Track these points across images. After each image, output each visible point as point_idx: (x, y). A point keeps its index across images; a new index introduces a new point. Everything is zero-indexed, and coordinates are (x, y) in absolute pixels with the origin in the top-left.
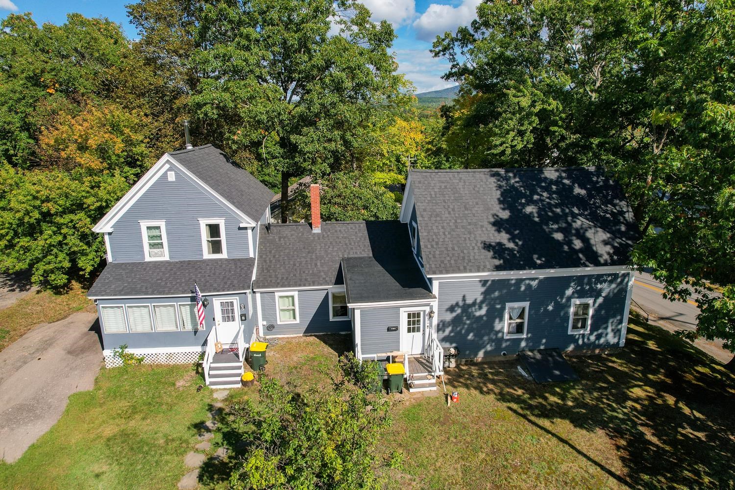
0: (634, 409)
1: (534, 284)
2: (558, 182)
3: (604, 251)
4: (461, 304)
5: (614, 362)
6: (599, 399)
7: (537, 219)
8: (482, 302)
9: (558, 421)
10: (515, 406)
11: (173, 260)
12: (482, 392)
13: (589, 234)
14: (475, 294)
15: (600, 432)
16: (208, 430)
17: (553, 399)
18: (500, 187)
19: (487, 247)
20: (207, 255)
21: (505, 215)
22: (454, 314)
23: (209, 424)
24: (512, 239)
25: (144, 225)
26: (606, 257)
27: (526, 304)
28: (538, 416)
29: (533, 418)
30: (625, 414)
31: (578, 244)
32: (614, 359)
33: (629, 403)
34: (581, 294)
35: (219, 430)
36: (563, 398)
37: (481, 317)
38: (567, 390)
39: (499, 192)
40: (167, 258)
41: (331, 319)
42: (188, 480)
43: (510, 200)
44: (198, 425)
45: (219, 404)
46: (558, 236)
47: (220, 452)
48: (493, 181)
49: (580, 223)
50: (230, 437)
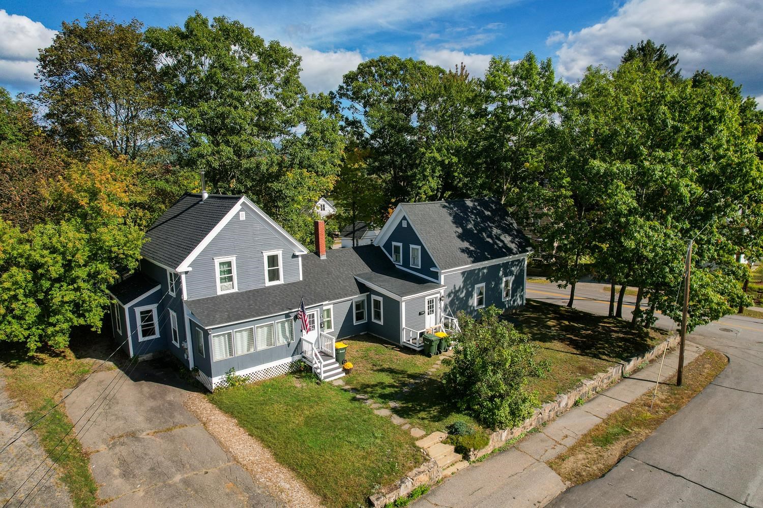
0: (556, 330)
1: (485, 271)
2: (475, 208)
3: (513, 246)
4: (453, 291)
6: (539, 330)
7: (475, 232)
8: (463, 287)
9: (535, 342)
11: (242, 291)
13: (502, 237)
14: (459, 282)
15: (555, 342)
16: (366, 399)
18: (450, 214)
20: (268, 284)
21: (460, 230)
22: (450, 299)
23: (358, 396)
24: (471, 245)
25: (217, 261)
26: (516, 249)
27: (483, 284)
33: (553, 329)
34: (506, 275)
35: (372, 397)
37: (463, 298)
39: (451, 218)
40: (236, 290)
41: (355, 324)
42: (397, 420)
43: (458, 221)
44: (354, 399)
45: (347, 387)
46: (489, 240)
47: (392, 404)
48: (445, 210)
49: (495, 231)
50: (386, 397)
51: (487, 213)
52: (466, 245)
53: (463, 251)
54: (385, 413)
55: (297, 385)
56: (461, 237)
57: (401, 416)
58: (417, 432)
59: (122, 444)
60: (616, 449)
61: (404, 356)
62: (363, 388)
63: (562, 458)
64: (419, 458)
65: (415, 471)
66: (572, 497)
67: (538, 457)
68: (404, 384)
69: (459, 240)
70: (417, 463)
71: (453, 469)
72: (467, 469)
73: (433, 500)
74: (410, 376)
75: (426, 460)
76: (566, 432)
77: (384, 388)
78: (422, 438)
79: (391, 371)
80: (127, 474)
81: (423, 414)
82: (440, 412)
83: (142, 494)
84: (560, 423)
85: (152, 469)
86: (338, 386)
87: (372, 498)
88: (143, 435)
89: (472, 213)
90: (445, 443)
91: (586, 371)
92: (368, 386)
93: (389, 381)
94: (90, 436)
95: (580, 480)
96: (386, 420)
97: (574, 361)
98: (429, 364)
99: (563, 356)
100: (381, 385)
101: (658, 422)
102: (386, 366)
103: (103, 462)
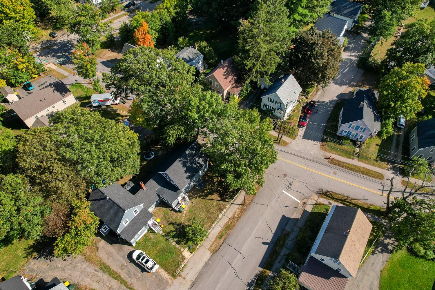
0: (216, 185)
5: (208, 174)
6: (211, 186)
7: (190, 165)
9: (209, 196)
10: (202, 197)
12: (195, 198)
15: (215, 194)
17: (206, 191)
20: (136, 215)
21: (185, 169)
23: (167, 238)
25: (123, 222)
27: (194, 178)
28: (206, 197)
29: (205, 198)
30: (216, 187)
32: (208, 173)
33: (215, 184)
35: (170, 238)
36: (207, 190)
37: (188, 187)
38: (206, 188)
39: (182, 165)
40: (129, 222)
42: (177, 246)
43: (184, 165)
44: (167, 240)
45: (164, 234)
46: (195, 166)
47: (176, 239)
48: (180, 163)
49: (197, 159)
50: (173, 237)
51: (194, 152)
52: (188, 174)
53: (187, 178)
54: (174, 243)
55: (152, 237)
56: (186, 172)
57: (178, 244)
58: (182, 249)
59: (124, 269)
60: (223, 239)
61: (175, 214)
62: (167, 234)
63: (211, 246)
64: (183, 258)
65: (183, 262)
66: (212, 258)
67: (206, 248)
68: (177, 229)
69: (185, 174)
70: (183, 260)
71: (190, 257)
72: (193, 256)
73: (187, 267)
74: (178, 225)
75: (185, 259)
76: (213, 236)
77: (172, 233)
78: (183, 251)
79: (172, 223)
80: (130, 277)
81: (182, 243)
82: (186, 241)
83: (136, 281)
84: (213, 232)
85: (134, 274)
86: (161, 234)
87: (177, 272)
88: (126, 265)
89: (189, 156)
90: (188, 251)
91: (221, 210)
92: (168, 233)
93: (173, 229)
94: (115, 268)
95: (214, 252)
96: (175, 246)
97: (218, 204)
98: (181, 217)
99: (216, 203)
100: (172, 231)
101: (234, 226)
102: (171, 221)
103: (123, 275)
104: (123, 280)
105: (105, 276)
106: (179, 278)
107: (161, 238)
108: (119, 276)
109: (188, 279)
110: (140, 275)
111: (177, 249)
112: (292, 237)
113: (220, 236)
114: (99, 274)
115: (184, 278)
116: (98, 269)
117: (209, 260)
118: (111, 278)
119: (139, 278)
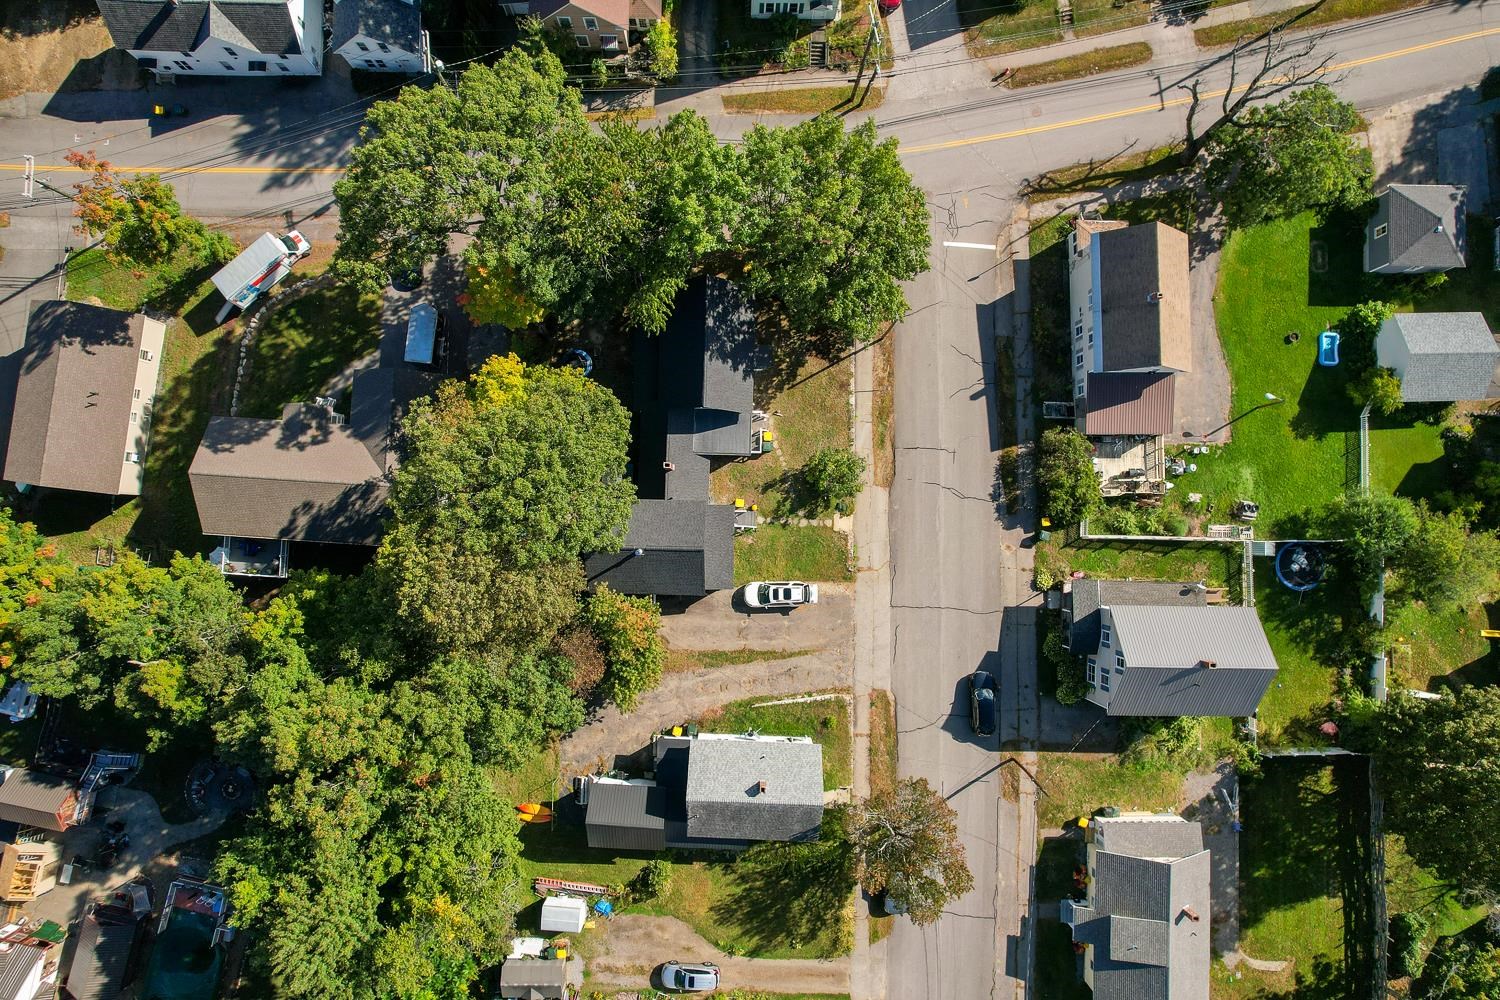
0: (795, 334)
6: (787, 346)
9: (798, 372)
10: (786, 387)
12: (774, 398)
15: (807, 357)
16: (787, 521)
19: (744, 379)
23: (782, 522)
24: (742, 363)
28: (795, 379)
29: (795, 383)
30: (797, 340)
31: (745, 328)
33: (791, 333)
35: (787, 517)
36: (784, 362)
38: (777, 357)
42: (814, 523)
43: (723, 355)
44: (784, 526)
45: (769, 520)
46: (742, 337)
47: (801, 513)
48: (712, 360)
49: (735, 318)
50: (793, 511)
51: (720, 309)
52: (741, 368)
54: (804, 523)
55: (750, 541)
57: (813, 519)
58: (828, 523)
59: (747, 635)
60: (888, 444)
61: (758, 463)
62: (776, 515)
63: (875, 475)
64: (843, 536)
65: (848, 544)
66: (893, 498)
67: (870, 484)
68: (787, 492)
69: (736, 373)
70: (846, 540)
71: (852, 524)
72: (854, 518)
73: (859, 545)
74: (783, 480)
75: (847, 535)
76: (867, 452)
77: (784, 506)
78: (833, 524)
79: (767, 487)
80: (771, 639)
81: (820, 510)
85: (774, 630)
86: (765, 523)
87: (849, 569)
88: (744, 625)
89: (718, 328)
90: (841, 517)
91: (844, 386)
92: (777, 510)
93: (779, 496)
94: (730, 645)
95: (889, 483)
96: (810, 527)
97: (832, 378)
98: (776, 460)
99: (824, 378)
100: (780, 504)
101: (892, 400)
102: (761, 484)
103: (755, 644)
104: (764, 653)
105: (728, 672)
106: (859, 575)
107: (770, 531)
108: (752, 652)
109: (876, 566)
110: (786, 623)
111: (818, 527)
112: (1020, 345)
113: (880, 442)
114: (711, 677)
115: (870, 569)
116: (703, 670)
117: (891, 503)
118: (741, 667)
119: (788, 628)
